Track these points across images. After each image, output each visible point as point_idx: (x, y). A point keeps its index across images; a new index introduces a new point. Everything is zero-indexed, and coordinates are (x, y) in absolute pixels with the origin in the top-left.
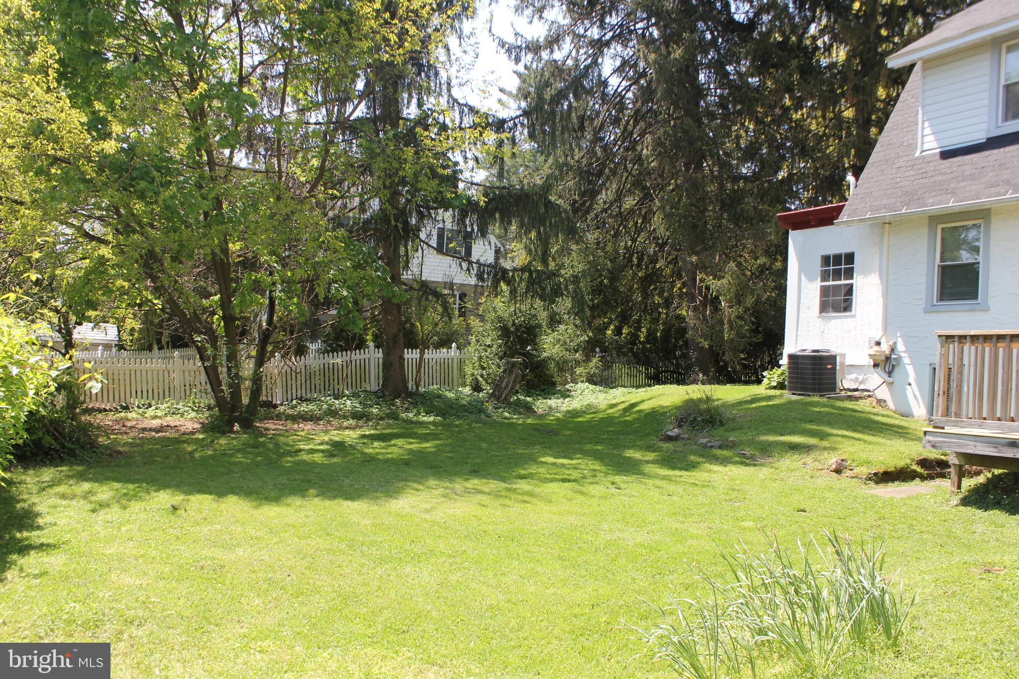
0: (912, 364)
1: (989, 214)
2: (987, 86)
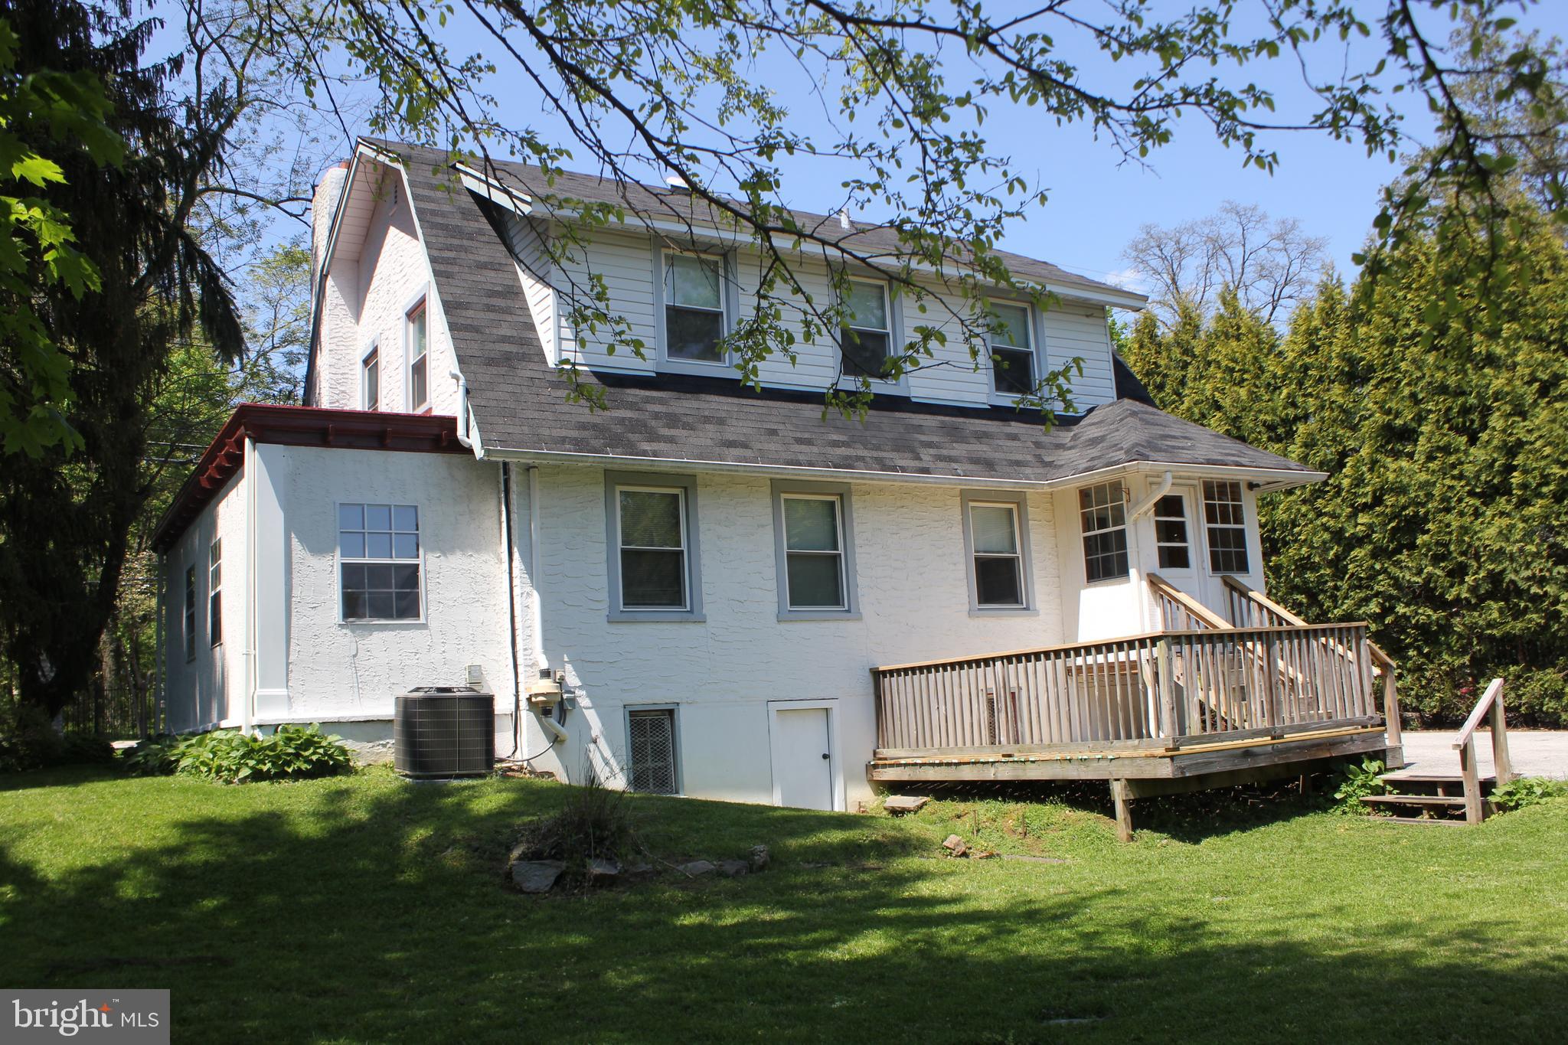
0: (595, 706)
1: (695, 485)
2: (649, 299)
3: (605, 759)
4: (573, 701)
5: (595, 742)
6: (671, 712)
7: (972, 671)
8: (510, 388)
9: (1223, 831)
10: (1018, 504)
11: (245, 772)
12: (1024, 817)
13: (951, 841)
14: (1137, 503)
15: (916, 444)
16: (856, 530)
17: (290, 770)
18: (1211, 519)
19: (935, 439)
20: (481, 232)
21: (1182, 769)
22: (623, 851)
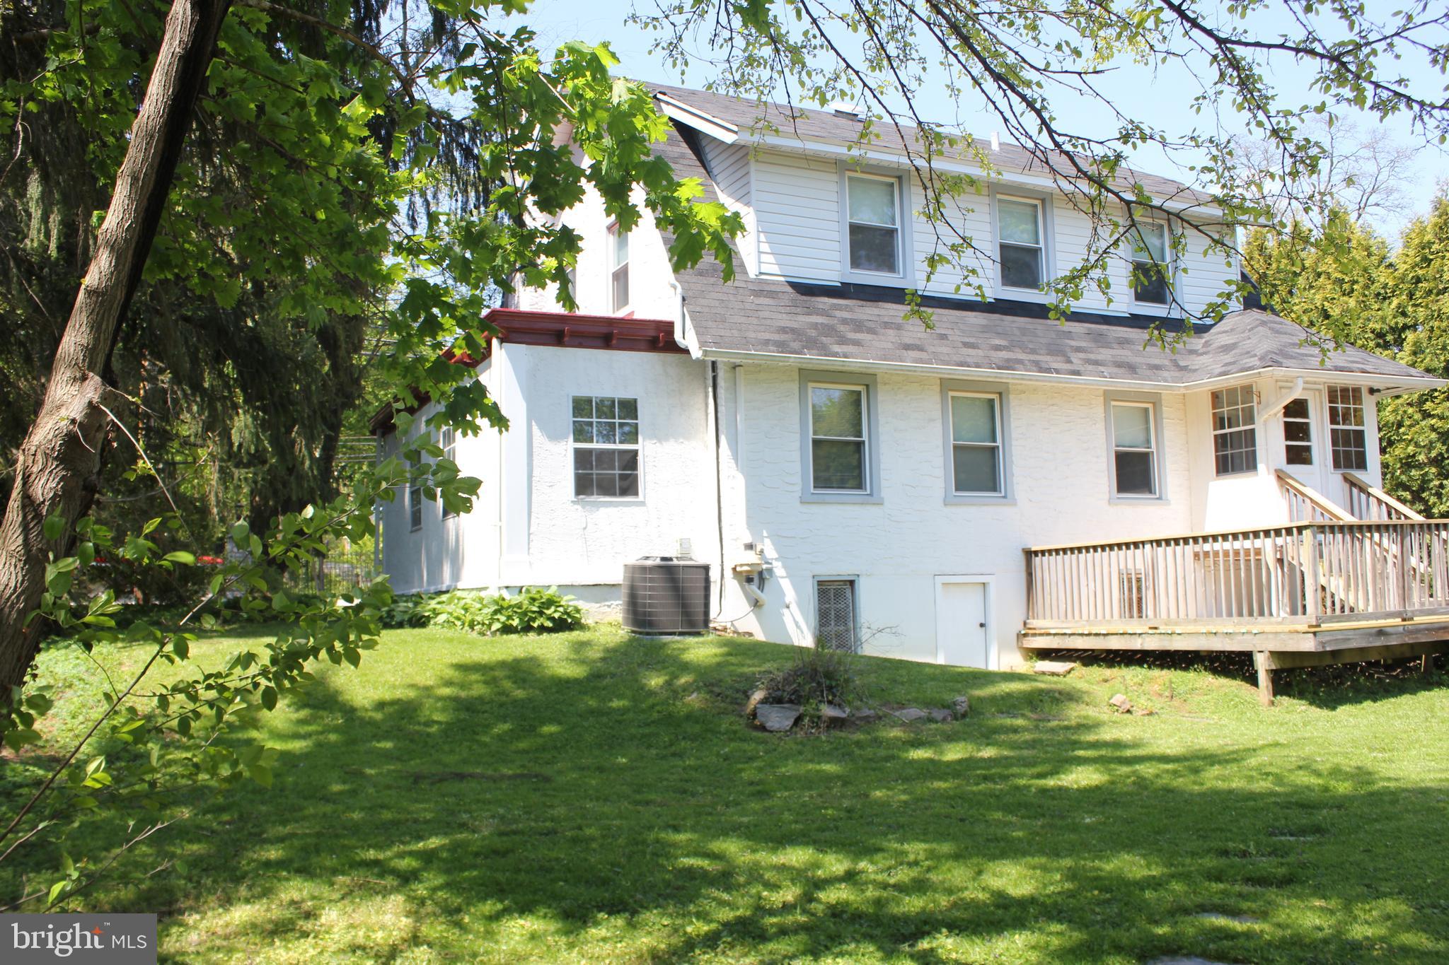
0: (789, 576)
1: (875, 382)
2: (835, 216)
3: (796, 623)
4: (770, 571)
5: (788, 607)
6: (852, 583)
7: (1122, 553)
8: (720, 296)
9: (1357, 700)
10: (1154, 404)
11: (496, 626)
12: (1171, 682)
13: (1118, 699)
14: (1267, 405)
15: (1068, 349)
16: (1013, 425)
17: (535, 625)
18: (1334, 420)
19: (1083, 344)
20: (683, 156)
21: (1323, 644)
22: (850, 697)
